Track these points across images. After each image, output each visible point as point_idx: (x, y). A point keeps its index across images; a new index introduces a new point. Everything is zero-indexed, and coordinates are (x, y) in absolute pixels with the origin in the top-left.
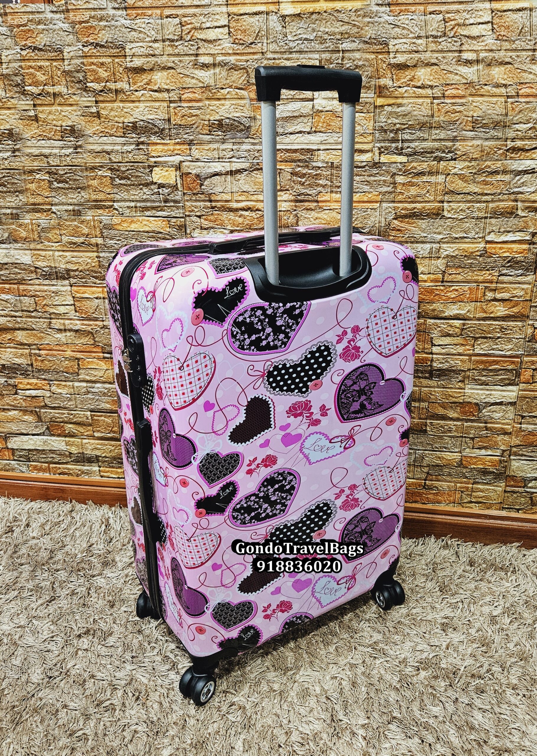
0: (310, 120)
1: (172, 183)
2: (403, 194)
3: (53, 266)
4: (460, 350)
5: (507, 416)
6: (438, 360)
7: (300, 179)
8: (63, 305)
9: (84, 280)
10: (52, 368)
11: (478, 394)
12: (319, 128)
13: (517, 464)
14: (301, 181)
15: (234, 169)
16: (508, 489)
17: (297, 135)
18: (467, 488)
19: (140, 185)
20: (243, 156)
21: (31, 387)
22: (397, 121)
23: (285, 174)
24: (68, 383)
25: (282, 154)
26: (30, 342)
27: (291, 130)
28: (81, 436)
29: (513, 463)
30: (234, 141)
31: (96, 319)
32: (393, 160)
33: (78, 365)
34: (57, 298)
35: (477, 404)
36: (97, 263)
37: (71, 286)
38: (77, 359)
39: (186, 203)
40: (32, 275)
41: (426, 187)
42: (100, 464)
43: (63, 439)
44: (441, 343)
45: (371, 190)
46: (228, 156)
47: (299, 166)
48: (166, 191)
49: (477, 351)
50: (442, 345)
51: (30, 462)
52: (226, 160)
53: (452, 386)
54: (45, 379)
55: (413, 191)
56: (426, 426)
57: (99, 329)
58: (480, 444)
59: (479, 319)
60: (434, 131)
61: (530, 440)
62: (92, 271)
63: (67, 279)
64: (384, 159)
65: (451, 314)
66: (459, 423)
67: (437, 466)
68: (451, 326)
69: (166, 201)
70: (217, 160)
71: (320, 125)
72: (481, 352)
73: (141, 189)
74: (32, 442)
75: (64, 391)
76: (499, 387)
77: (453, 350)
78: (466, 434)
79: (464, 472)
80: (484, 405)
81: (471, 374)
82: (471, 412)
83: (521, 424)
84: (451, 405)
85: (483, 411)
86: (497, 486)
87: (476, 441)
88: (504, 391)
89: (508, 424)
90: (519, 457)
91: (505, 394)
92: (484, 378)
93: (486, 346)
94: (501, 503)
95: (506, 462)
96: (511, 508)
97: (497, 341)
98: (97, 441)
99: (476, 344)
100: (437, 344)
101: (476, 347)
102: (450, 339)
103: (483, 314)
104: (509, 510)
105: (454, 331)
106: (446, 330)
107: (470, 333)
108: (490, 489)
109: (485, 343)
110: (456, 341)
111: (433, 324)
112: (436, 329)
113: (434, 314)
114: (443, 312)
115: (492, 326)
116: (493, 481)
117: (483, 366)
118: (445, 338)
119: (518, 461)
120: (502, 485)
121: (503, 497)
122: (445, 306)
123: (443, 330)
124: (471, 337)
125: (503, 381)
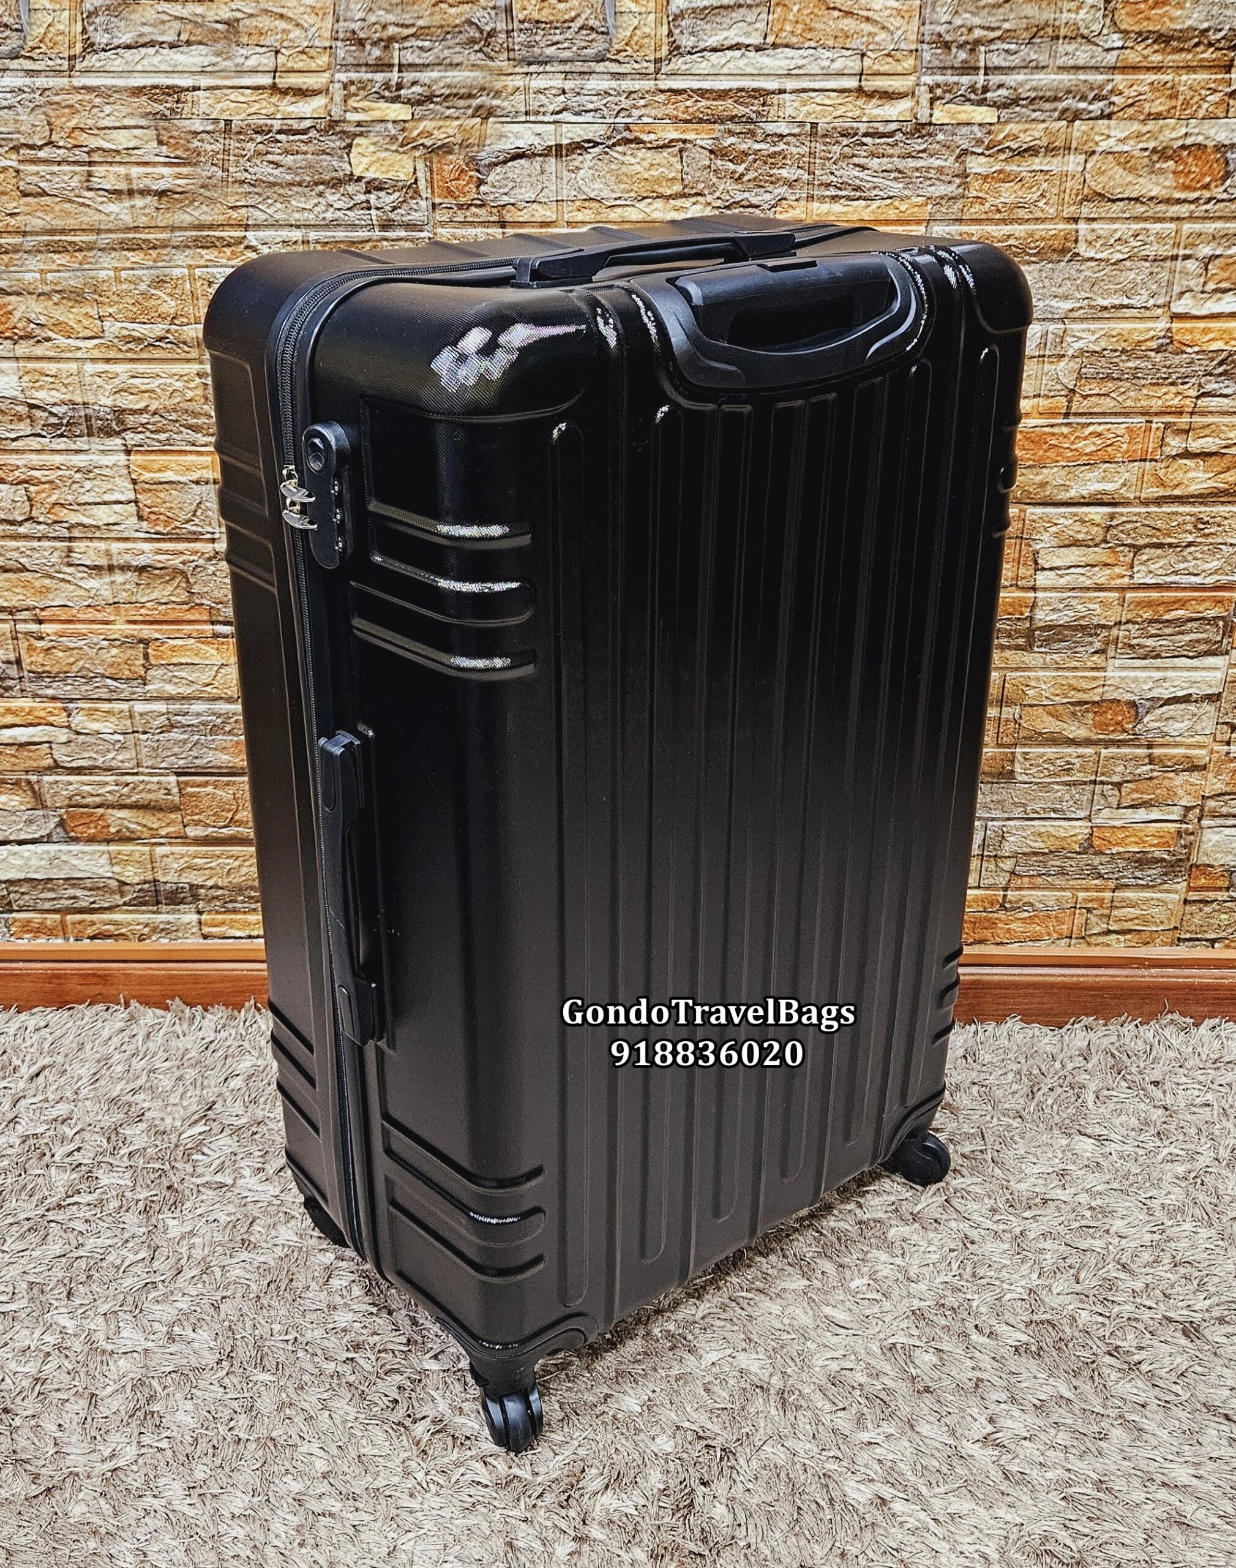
0: (764, 16)
1: (402, 177)
2: (980, 200)
3: (79, 400)
4: (1101, 576)
5: (1198, 728)
6: (1049, 604)
7: (731, 166)
8: (105, 503)
9: (163, 436)
10: (75, 668)
11: (1135, 680)
12: (783, 39)
13: (1216, 838)
14: (734, 172)
15: (565, 142)
16: (1193, 896)
17: (729, 53)
18: (1101, 901)
19: (316, 184)
20: (590, 106)
21: (17, 720)
22: (977, 21)
23: (695, 153)
24: (117, 706)
25: (688, 103)
26: (14, 601)
27: (712, 42)
28: (153, 838)
29: (1208, 835)
30: (567, 68)
31: (195, 537)
32: (963, 117)
33: (146, 656)
34: (88, 485)
35: (1133, 704)
36: (200, 392)
37: (128, 452)
38: (141, 641)
39: (439, 230)
40: (21, 426)
41: (1038, 183)
42: (201, 904)
43: (103, 847)
44: (1057, 563)
45: (906, 192)
46: (551, 108)
47: (731, 133)
48: (388, 199)
49: (1139, 579)
50: (1058, 568)
51: (12, 911)
52: (546, 119)
53: (1078, 664)
54: (54, 698)
55: (1008, 194)
56: (1012, 762)
57: (201, 562)
58: (1136, 796)
60: (1062, 47)
62: (187, 411)
63: (118, 433)
64: (940, 115)
65: (1085, 493)
66: (1090, 751)
67: (1035, 854)
68: (1083, 521)
69: (386, 226)
70: (523, 119)
71: (788, 28)
72: (1149, 581)
73: (321, 195)
74: (19, 862)
75: (105, 727)
76: (1184, 659)
77: (1083, 579)
78: (1103, 774)
79: (1096, 863)
80: (1148, 704)
81: (1121, 634)
82: (1118, 723)
83: (1228, 743)
84: (1072, 708)
85: (1145, 720)
86: (1168, 891)
87: (1123, 790)
88: (1196, 669)
89: (1201, 746)
90: (1219, 821)
91: (1196, 675)
92: (1150, 642)
93: (1157, 566)
94: (1176, 928)
95: (1192, 834)
96: (1197, 939)
97: (1185, 553)
98: (192, 849)
99: (1137, 563)
100: (1047, 566)
101: (1136, 570)
102: (1078, 553)
103: (1156, 489)
104: (1192, 944)
105: (1088, 533)
106: (1070, 532)
107: (1125, 536)
108: (1153, 899)
109: (1160, 557)
110: (1093, 556)
111: (1042, 518)
112: (1046, 529)
113: (1044, 494)
114: (1064, 488)
115: (1175, 517)
116: (1160, 881)
117: (1151, 612)
118: (1066, 551)
119: (1217, 829)
120: (1179, 887)
121: (1180, 916)
122: (1070, 473)
123: (1064, 531)
124: (1125, 545)
125: (1195, 647)
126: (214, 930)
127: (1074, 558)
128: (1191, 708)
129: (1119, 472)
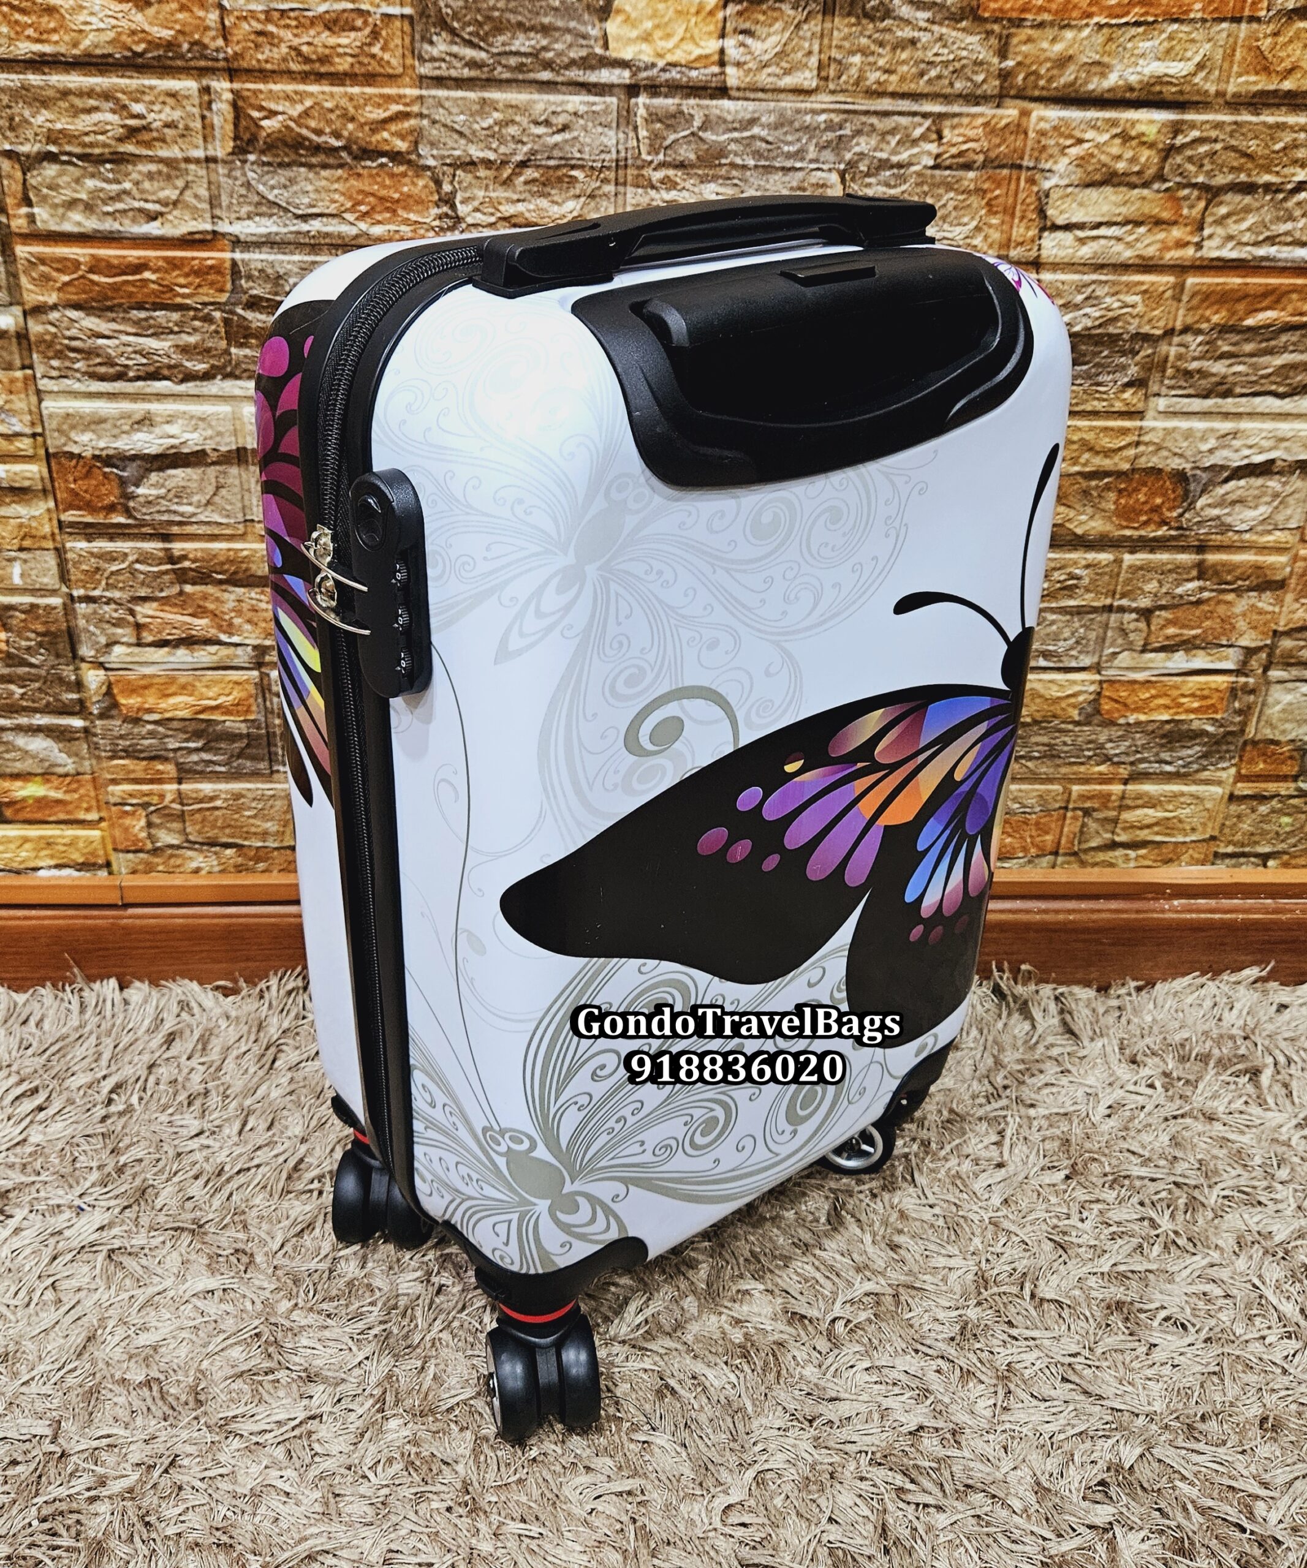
4: (1148, 244)
5: (1280, 517)
6: (1059, 295)
11: (1188, 434)
13: (1289, 698)
16: (1243, 788)
18: (1106, 797)
29: (1275, 693)
35: (1181, 477)
44: (1079, 215)
49: (1212, 250)
50: (1081, 226)
53: (1099, 406)
58: (1171, 631)
59: (1236, 103)
65: (1133, 79)
66: (1105, 557)
68: (1125, 137)
72: (1229, 253)
76: (1269, 400)
77: (1119, 247)
78: (1123, 596)
79: (1102, 738)
80: (1205, 477)
81: (1173, 351)
82: (1156, 509)
84: (1084, 484)
85: (1199, 504)
86: (1207, 782)
87: (1155, 622)
88: (1286, 416)
89: (1279, 550)
90: (1295, 672)
91: (1285, 427)
92: (1219, 368)
93: (1245, 225)
94: (1213, 838)
95: (1252, 691)
96: (1242, 855)
97: (1290, 204)
99: (1209, 220)
100: (1060, 221)
101: (1207, 232)
102: (1113, 198)
103: (1253, 78)
104: (1234, 861)
105: (1133, 160)
106: (1103, 158)
107: (1192, 168)
108: (1182, 794)
109: (1247, 210)
110: (1138, 204)
111: (1055, 128)
112: (1063, 150)
113: (1062, 81)
114: (1097, 69)
115: (1279, 134)
116: (1195, 766)
117: (1224, 313)
118: (1093, 193)
119: (1290, 685)
120: (1223, 775)
121: (1219, 820)
122: (1110, 39)
123: (1092, 155)
124: (1194, 186)
125: (1287, 378)
127: (1105, 208)
128: (1271, 484)
129: (1193, 41)
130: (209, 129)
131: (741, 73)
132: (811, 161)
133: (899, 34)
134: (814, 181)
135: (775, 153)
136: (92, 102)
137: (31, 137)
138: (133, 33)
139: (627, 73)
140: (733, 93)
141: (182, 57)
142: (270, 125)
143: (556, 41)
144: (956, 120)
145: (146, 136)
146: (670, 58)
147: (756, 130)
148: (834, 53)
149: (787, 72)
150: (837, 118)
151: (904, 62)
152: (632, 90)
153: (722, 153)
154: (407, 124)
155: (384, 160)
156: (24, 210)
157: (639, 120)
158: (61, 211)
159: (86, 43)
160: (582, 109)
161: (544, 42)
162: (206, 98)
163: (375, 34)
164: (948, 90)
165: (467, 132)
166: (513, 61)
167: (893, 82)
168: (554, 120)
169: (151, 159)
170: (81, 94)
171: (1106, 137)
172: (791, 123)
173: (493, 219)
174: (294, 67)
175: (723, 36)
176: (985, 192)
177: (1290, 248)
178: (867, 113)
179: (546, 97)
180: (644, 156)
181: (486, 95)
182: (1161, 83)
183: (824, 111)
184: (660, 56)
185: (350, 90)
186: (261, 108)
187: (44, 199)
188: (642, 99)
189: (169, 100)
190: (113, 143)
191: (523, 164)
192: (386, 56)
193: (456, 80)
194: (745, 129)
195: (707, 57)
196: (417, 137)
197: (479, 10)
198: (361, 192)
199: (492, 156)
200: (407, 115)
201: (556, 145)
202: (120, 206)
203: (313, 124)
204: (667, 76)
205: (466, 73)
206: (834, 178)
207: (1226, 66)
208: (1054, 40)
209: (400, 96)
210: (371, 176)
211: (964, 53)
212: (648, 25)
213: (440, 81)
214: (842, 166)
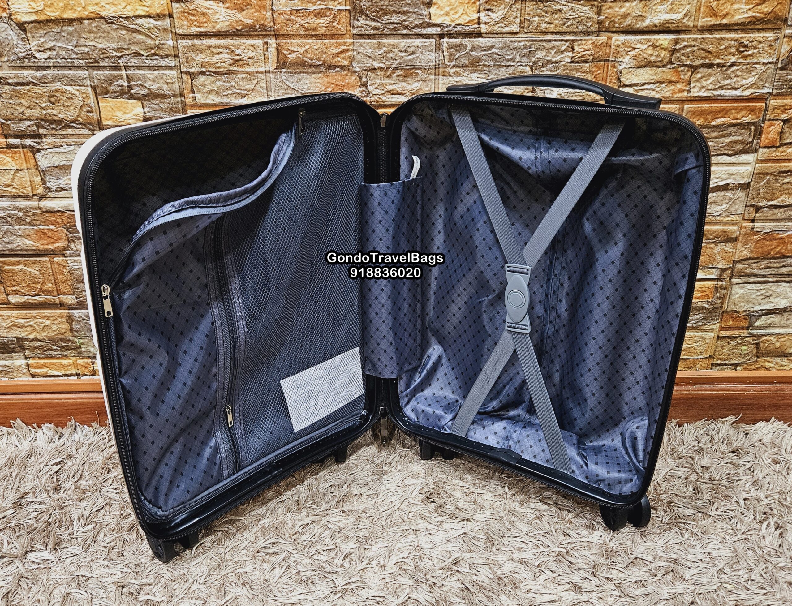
4: (666, 91)
5: (733, 209)
13: (742, 291)
16: (724, 333)
29: (736, 289)
42: (27, 352)
44: (635, 81)
49: (695, 93)
50: (637, 85)
59: (703, 30)
61: (766, 249)
65: (656, 22)
68: (654, 46)
72: (703, 94)
76: (725, 157)
77: (654, 93)
83: (753, 221)
86: (706, 331)
88: (733, 164)
89: (734, 224)
90: (744, 279)
91: (733, 169)
93: (709, 81)
94: (710, 357)
95: (725, 289)
96: (725, 364)
97: (729, 72)
98: (15, 312)
99: (693, 80)
100: (627, 83)
101: (692, 85)
102: (650, 72)
103: (709, 19)
104: (721, 367)
105: (658, 56)
106: (645, 55)
107: (684, 58)
108: (695, 336)
109: (710, 75)
110: (661, 74)
111: (623, 44)
112: (627, 53)
113: (625, 24)
114: (641, 18)
115: (722, 42)
116: (701, 323)
117: (702, 120)
118: (641, 71)
119: (742, 285)
120: (714, 327)
121: (713, 348)
122: (646, 6)
123: (640, 54)
124: (685, 66)
125: (733, 147)
126: (39, 371)
127: (647, 77)
128: (727, 194)
129: (682, 5)
130: (266, 60)
131: (487, 27)
132: (518, 62)
133: (554, 7)
134: (519, 70)
135: (502, 60)
136: (220, 50)
137: (195, 65)
138: (237, 22)
139: (439, 29)
140: (484, 35)
141: (256, 31)
142: (292, 56)
143: (409, 17)
144: (580, 42)
145: (241, 63)
146: (457, 22)
147: (494, 50)
148: (527, 17)
149: (506, 26)
150: (528, 44)
151: (557, 19)
152: (441, 36)
153: (479, 60)
154: (347, 54)
155: (338, 69)
156: (192, 95)
157: (444, 48)
158: (206, 95)
159: (218, 27)
160: (420, 45)
161: (404, 18)
162: (266, 46)
163: (335, 17)
164: (576, 30)
165: (373, 56)
166: (391, 26)
167: (552, 28)
168: (409, 50)
169: (243, 72)
170: (215, 47)
171: (646, 46)
172: (509, 46)
173: (383, 92)
174: (302, 33)
175: (479, 12)
176: (593, 72)
177: (730, 91)
178: (541, 41)
179: (405, 40)
180: (447, 63)
181: (380, 41)
182: (669, 23)
183: (523, 41)
184: (453, 21)
185: (324, 41)
186: (288, 50)
187: (199, 90)
188: (446, 39)
189: (252, 48)
190: (228, 66)
191: (396, 69)
192: (339, 27)
193: (368, 35)
194: (489, 50)
195: (472, 21)
196: (352, 59)
197: (377, 6)
198: (328, 83)
199: (383, 66)
200: (347, 50)
201: (410, 60)
202: (230, 92)
203: (309, 55)
204: (456, 29)
205: (372, 32)
206: (528, 69)
207: (697, 15)
208: (621, 7)
209: (345, 43)
210: (332, 76)
211: (582, 14)
212: (447, 9)
213: (361, 36)
214: (531, 64)
